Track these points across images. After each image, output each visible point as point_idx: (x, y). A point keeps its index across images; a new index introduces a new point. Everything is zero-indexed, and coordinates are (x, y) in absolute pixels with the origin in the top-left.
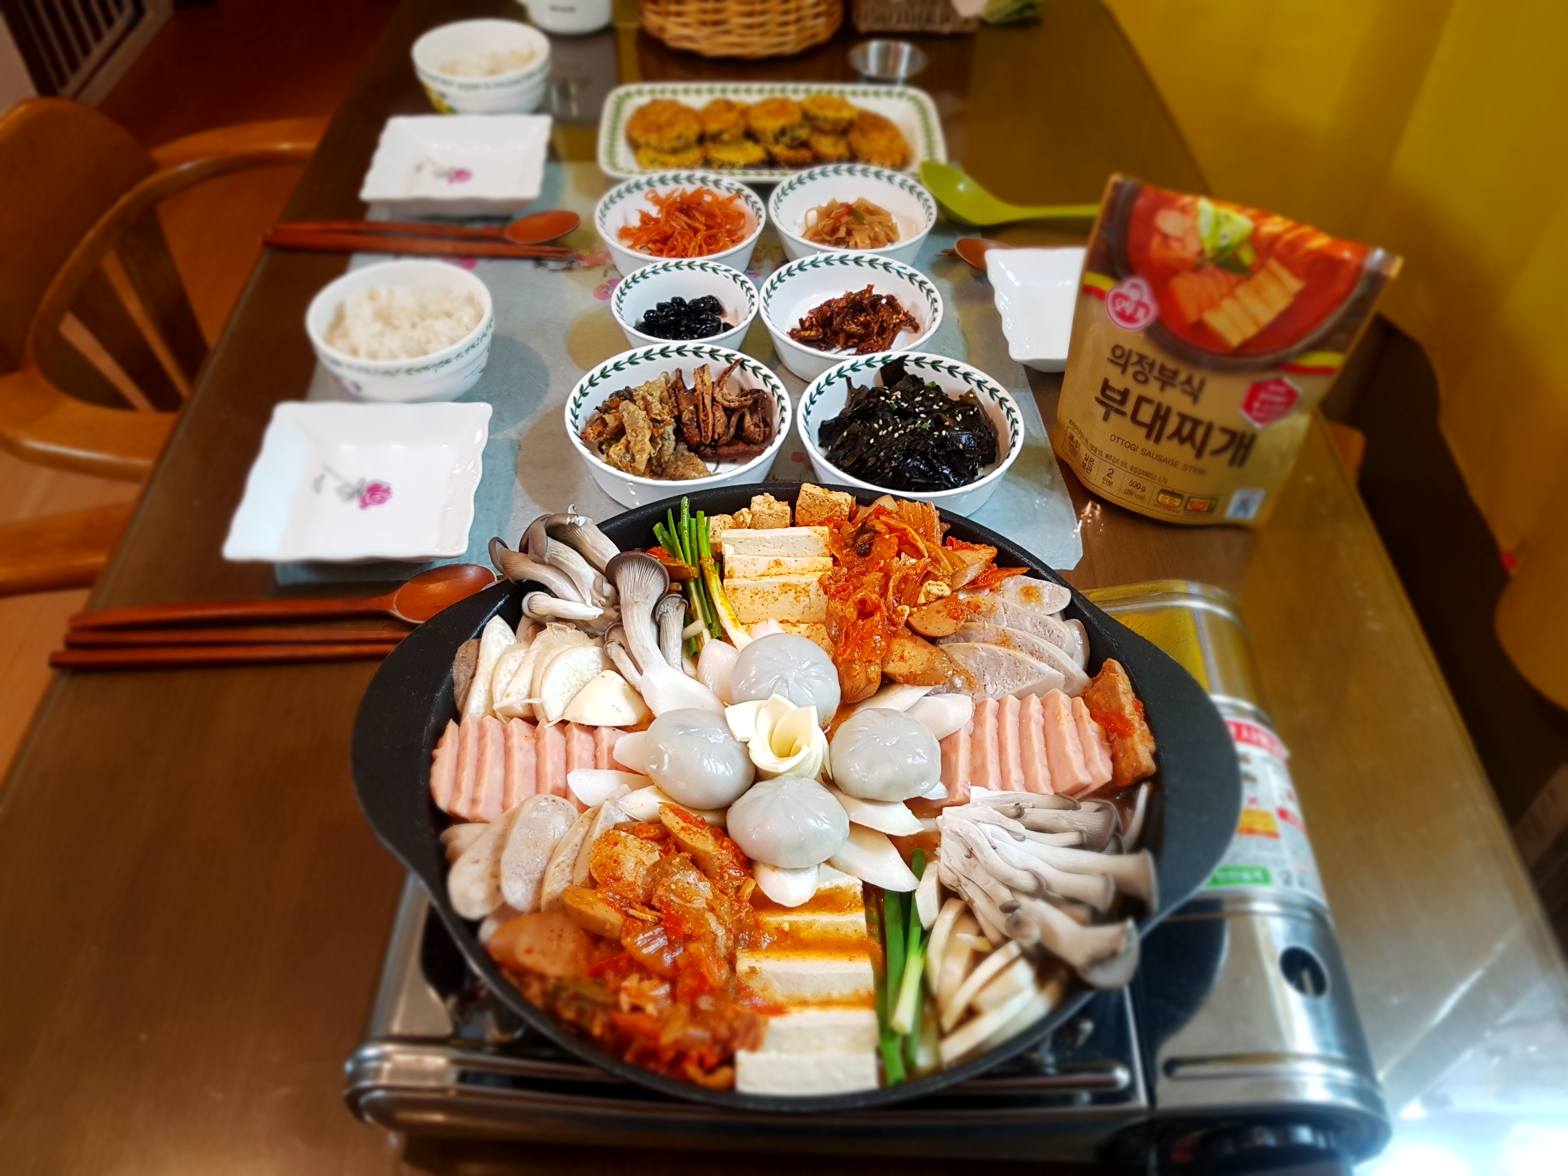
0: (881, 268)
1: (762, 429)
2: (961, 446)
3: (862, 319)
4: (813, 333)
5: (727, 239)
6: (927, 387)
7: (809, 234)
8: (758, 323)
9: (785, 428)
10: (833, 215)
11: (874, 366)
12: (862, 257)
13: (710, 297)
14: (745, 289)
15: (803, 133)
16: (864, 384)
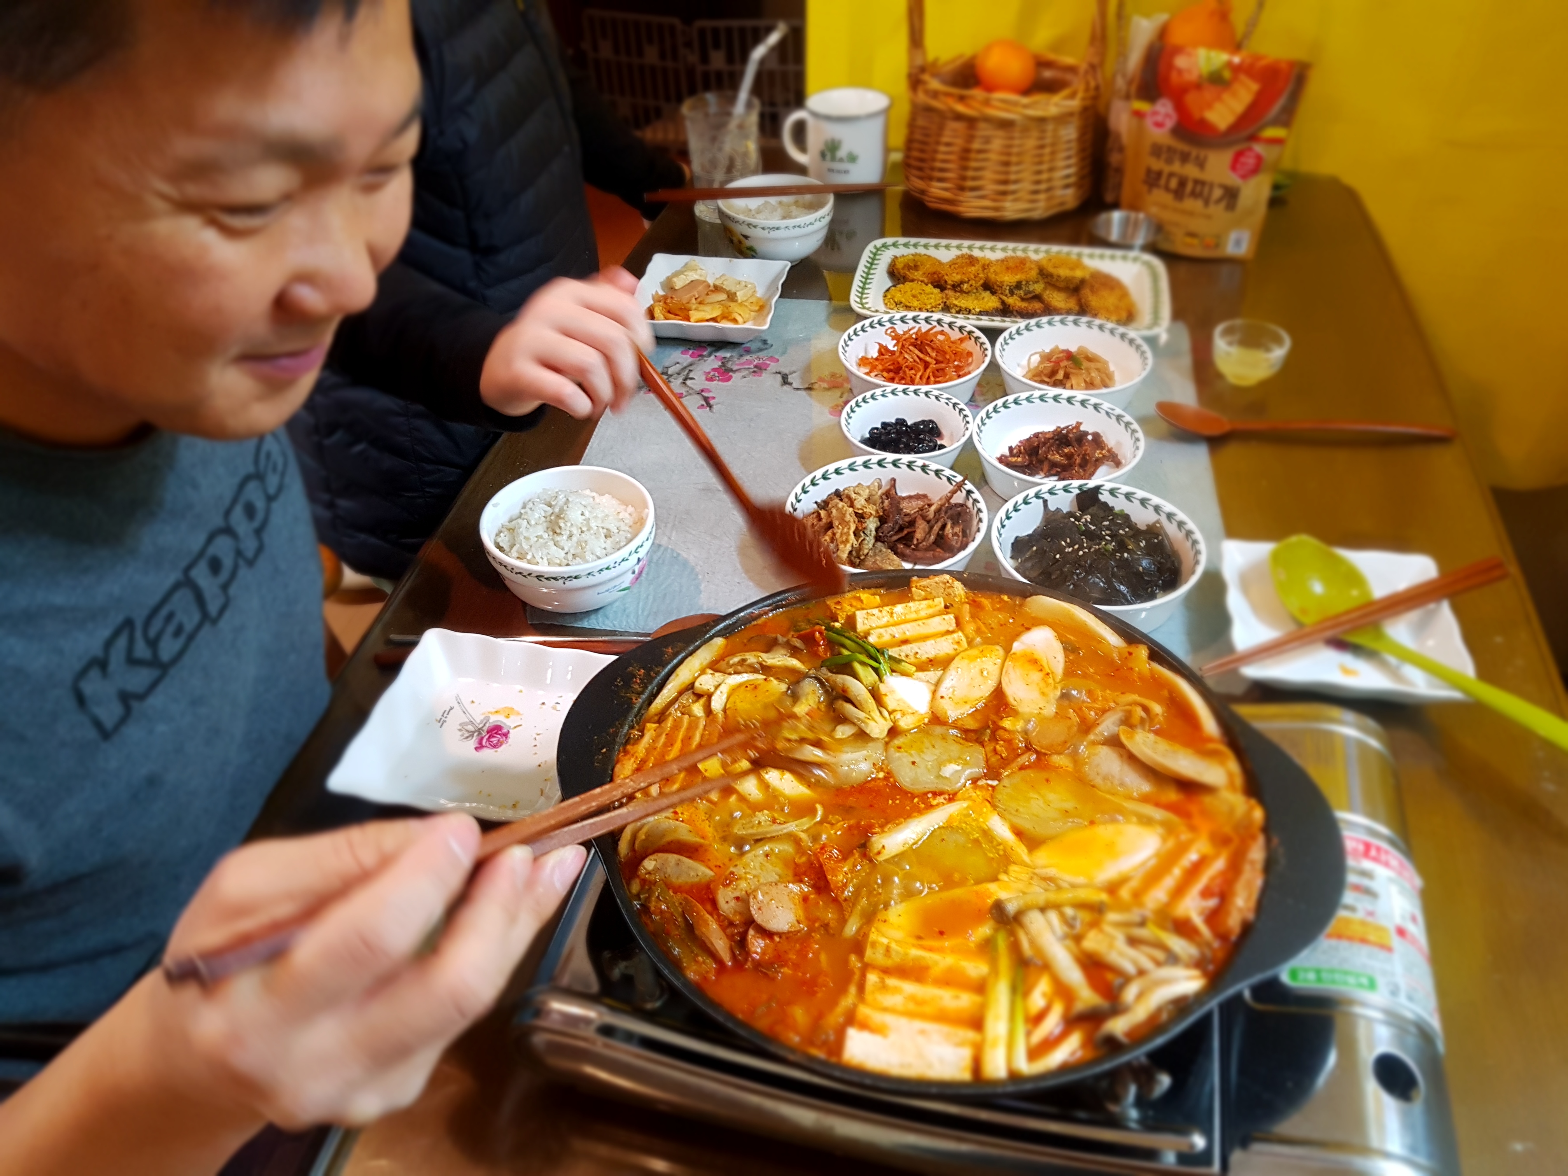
0: (1091, 408)
1: (960, 538)
2: (1141, 569)
3: (1066, 451)
4: (1020, 459)
5: (954, 373)
6: (1116, 514)
7: (1030, 375)
8: (969, 447)
9: (979, 537)
10: (1053, 359)
11: (1071, 492)
12: (1074, 397)
13: (931, 421)
14: (962, 416)
15: (1038, 288)
16: (1059, 507)
